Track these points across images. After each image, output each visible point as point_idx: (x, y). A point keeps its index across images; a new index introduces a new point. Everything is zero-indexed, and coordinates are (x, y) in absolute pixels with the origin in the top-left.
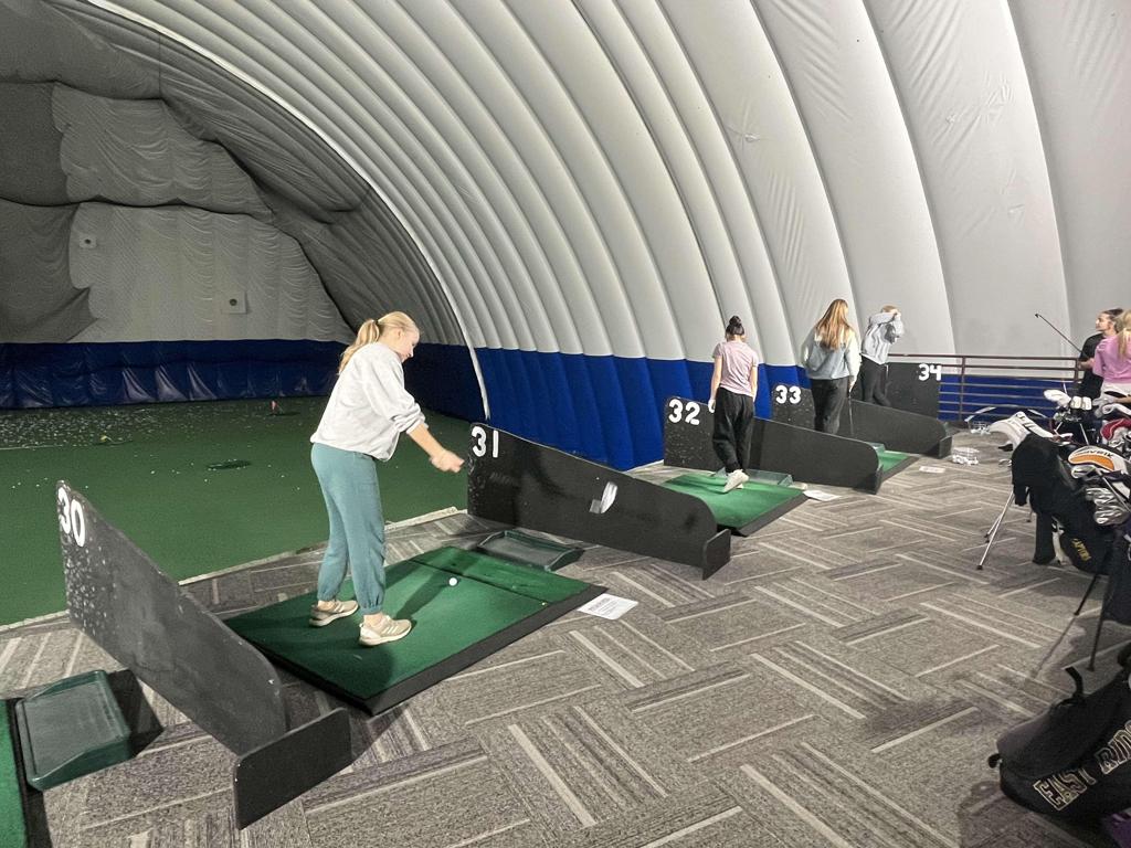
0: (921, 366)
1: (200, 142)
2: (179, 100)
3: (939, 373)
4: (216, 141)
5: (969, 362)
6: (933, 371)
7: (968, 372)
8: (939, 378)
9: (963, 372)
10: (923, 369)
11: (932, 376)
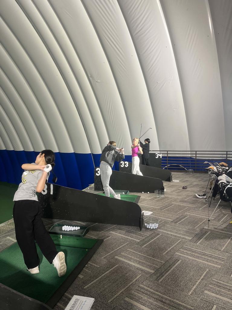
0: (156, 154)
3: (161, 156)
5: (169, 152)
6: (159, 155)
7: (169, 155)
8: (161, 157)
9: (167, 155)
10: (157, 155)
11: (159, 157)
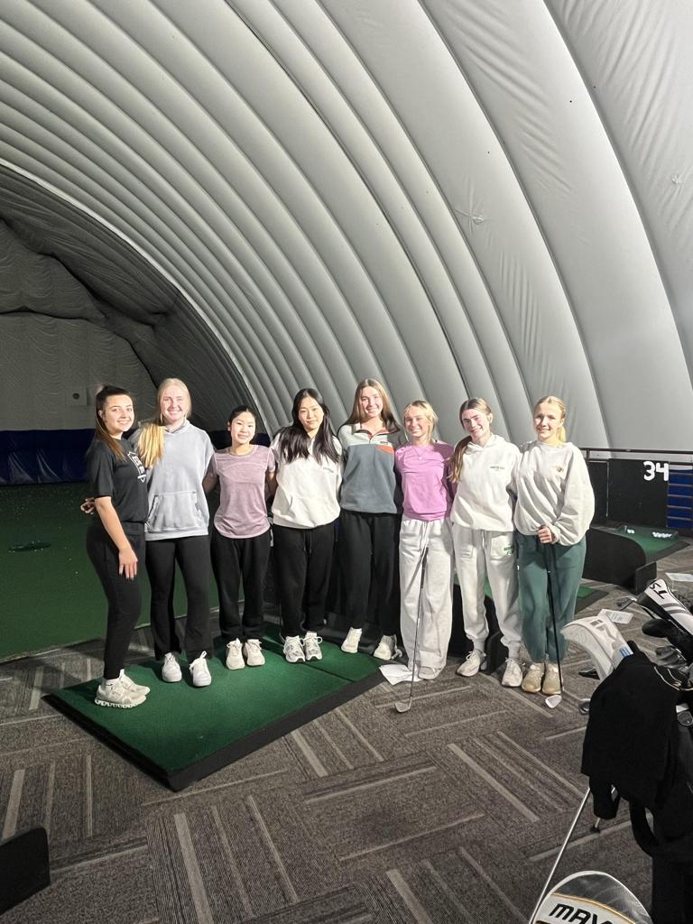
0: (646, 463)
1: (39, 257)
2: (19, 220)
3: (666, 471)
4: (53, 256)
6: (659, 470)
8: (666, 478)
10: (649, 467)
11: (659, 475)
